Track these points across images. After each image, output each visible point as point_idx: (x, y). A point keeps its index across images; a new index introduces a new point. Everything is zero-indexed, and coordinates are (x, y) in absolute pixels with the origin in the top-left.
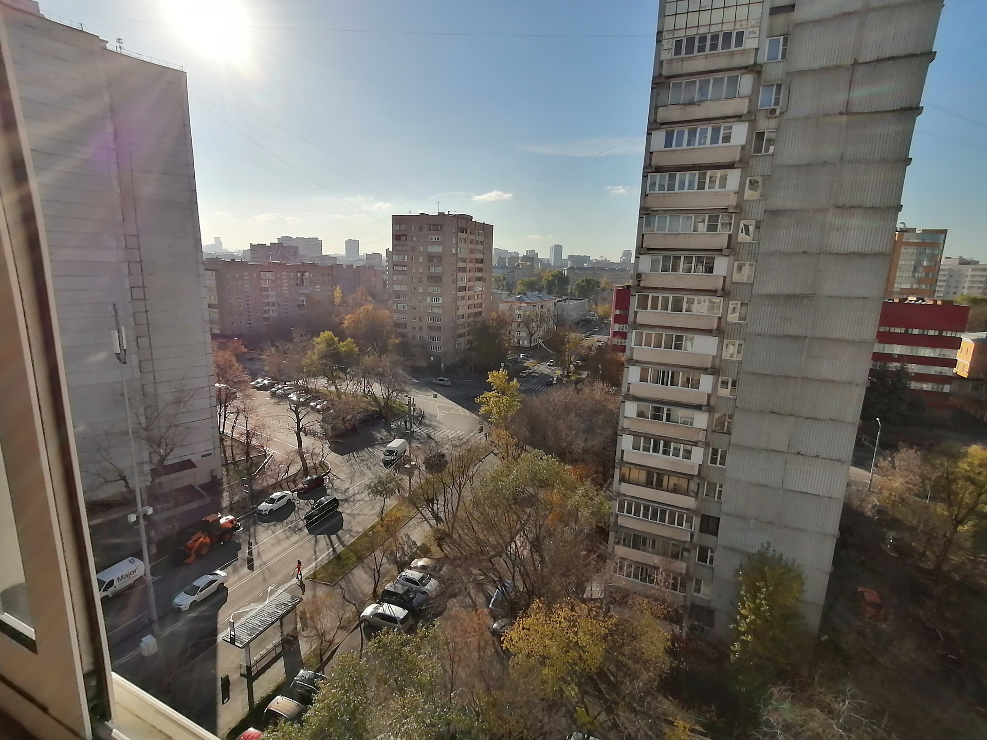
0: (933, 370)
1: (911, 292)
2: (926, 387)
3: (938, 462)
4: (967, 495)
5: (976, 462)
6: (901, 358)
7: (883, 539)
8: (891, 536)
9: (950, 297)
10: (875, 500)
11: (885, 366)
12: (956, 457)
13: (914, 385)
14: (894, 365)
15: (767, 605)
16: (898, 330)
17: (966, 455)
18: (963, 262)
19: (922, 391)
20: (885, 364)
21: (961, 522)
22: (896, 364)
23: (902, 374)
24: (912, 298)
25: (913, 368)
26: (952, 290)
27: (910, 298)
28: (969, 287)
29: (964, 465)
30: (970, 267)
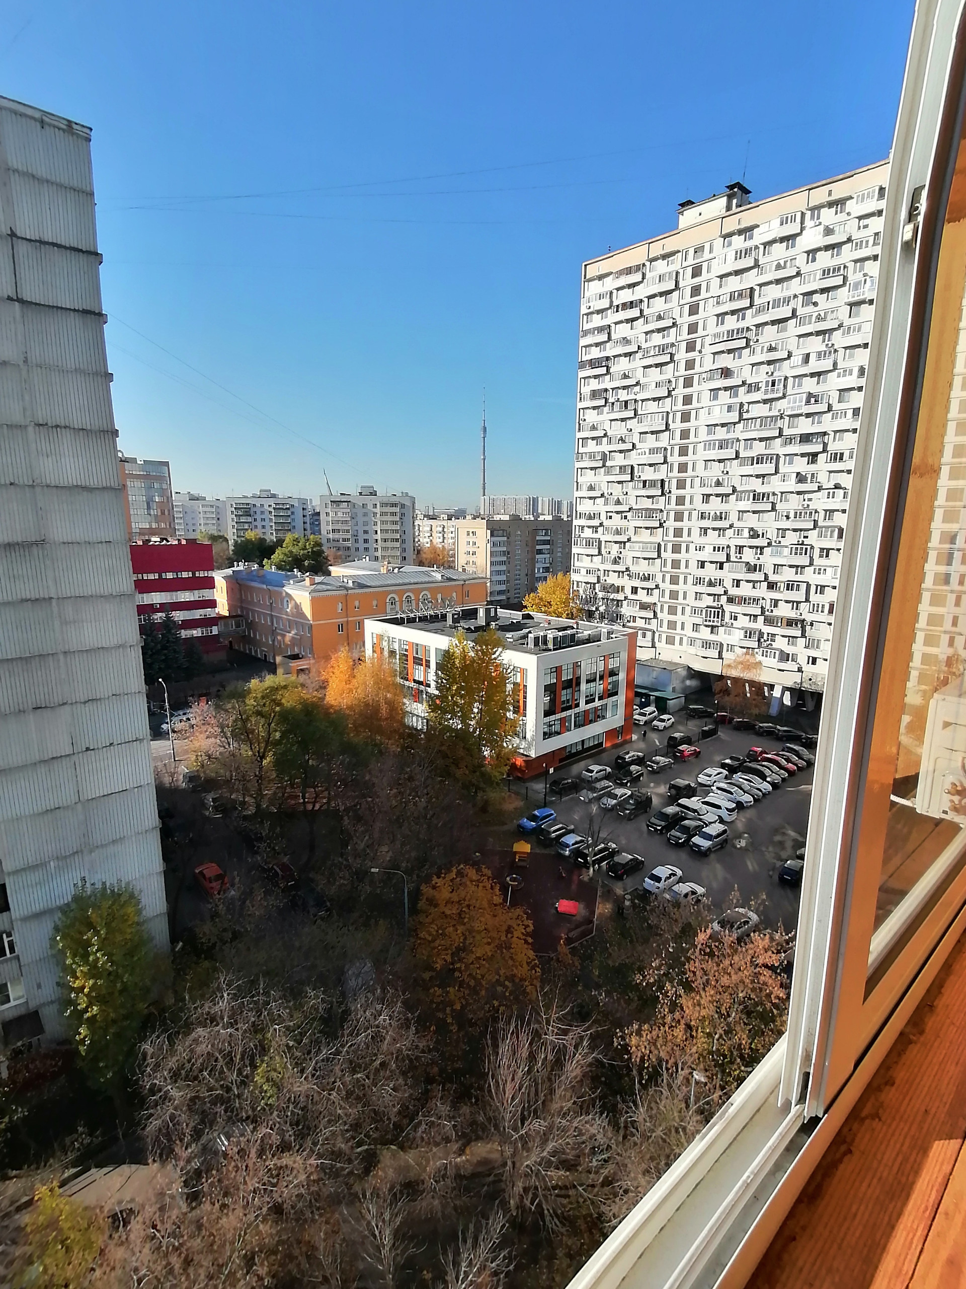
0: (197, 614)
1: (153, 532)
2: (196, 633)
3: (229, 706)
4: (261, 729)
5: (259, 696)
6: (163, 607)
7: (204, 806)
8: (209, 799)
9: (191, 536)
10: (183, 769)
11: (149, 619)
12: (241, 696)
13: (184, 634)
14: (159, 617)
15: (103, 955)
16: (151, 577)
17: (249, 691)
18: (193, 498)
19: (193, 638)
20: (149, 617)
21: (263, 757)
22: (160, 614)
23: (168, 624)
24: (155, 539)
25: (179, 616)
26: (191, 528)
27: (153, 539)
28: (205, 524)
29: (250, 702)
30: (200, 503)
